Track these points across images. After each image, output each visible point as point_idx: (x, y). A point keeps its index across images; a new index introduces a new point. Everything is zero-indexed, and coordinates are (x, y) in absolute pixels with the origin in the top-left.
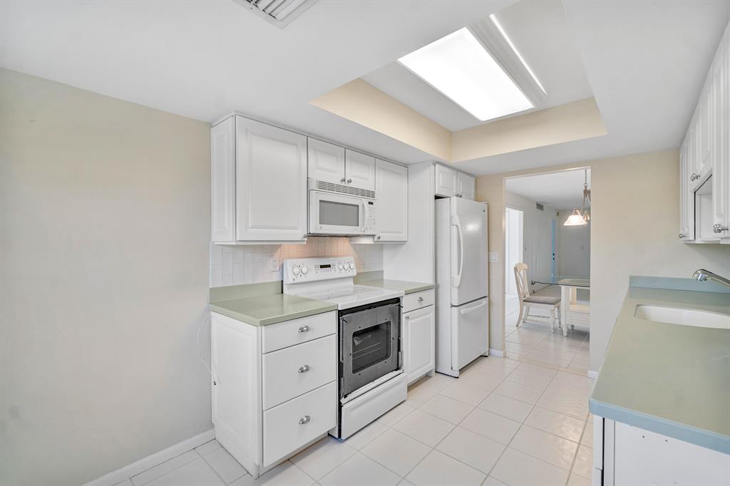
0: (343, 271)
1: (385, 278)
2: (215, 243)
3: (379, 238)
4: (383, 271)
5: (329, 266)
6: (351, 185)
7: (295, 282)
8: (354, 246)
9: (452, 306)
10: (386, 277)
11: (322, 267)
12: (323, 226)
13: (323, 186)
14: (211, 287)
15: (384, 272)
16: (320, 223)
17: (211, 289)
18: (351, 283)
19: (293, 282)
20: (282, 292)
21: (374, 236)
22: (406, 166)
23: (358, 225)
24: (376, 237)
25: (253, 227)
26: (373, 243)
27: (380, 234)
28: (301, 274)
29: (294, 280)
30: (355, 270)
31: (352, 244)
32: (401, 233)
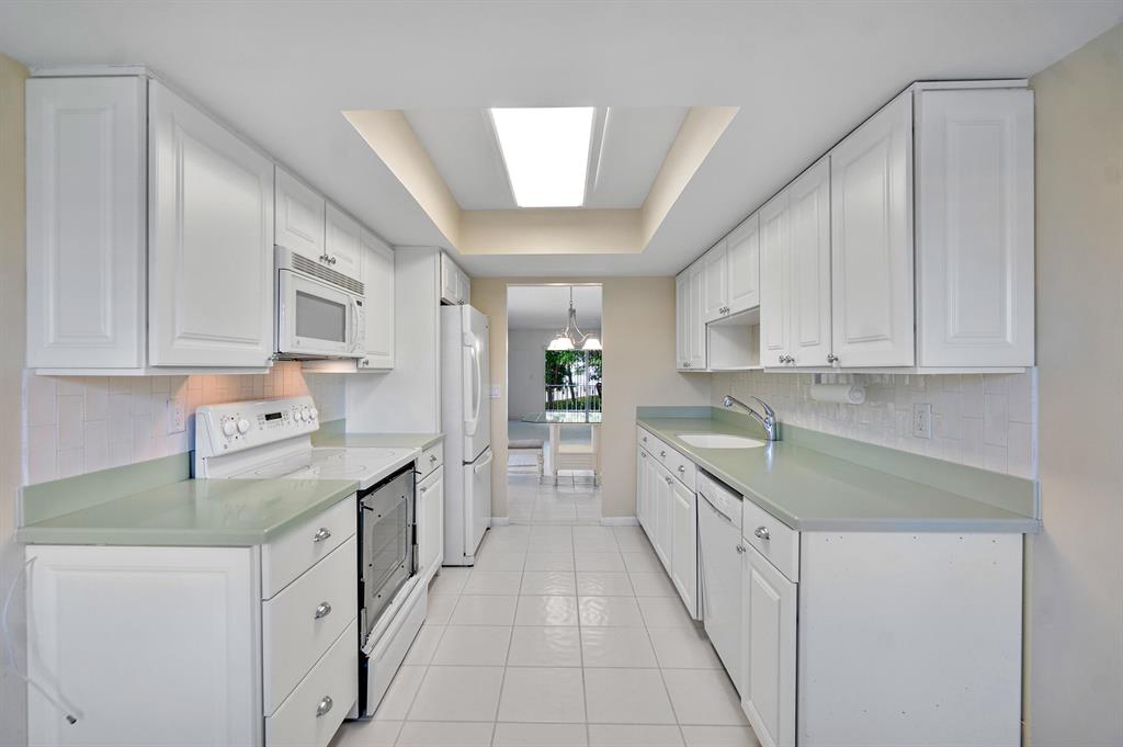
0: (301, 422)
1: (347, 431)
2: (39, 372)
3: (367, 363)
4: (344, 420)
5: (278, 416)
6: (332, 267)
7: (230, 449)
8: (307, 377)
9: (465, 463)
10: (350, 428)
11: (268, 417)
12: (300, 338)
13: (302, 263)
14: (26, 483)
15: (347, 421)
16: (297, 335)
17: (27, 490)
18: (307, 445)
19: (226, 451)
20: (192, 476)
21: (356, 360)
22: (393, 246)
23: (344, 341)
24: (363, 360)
25: (186, 336)
26: (355, 371)
27: (368, 357)
28: (238, 435)
29: (226, 447)
30: (316, 420)
31: (303, 374)
32: (387, 355)
